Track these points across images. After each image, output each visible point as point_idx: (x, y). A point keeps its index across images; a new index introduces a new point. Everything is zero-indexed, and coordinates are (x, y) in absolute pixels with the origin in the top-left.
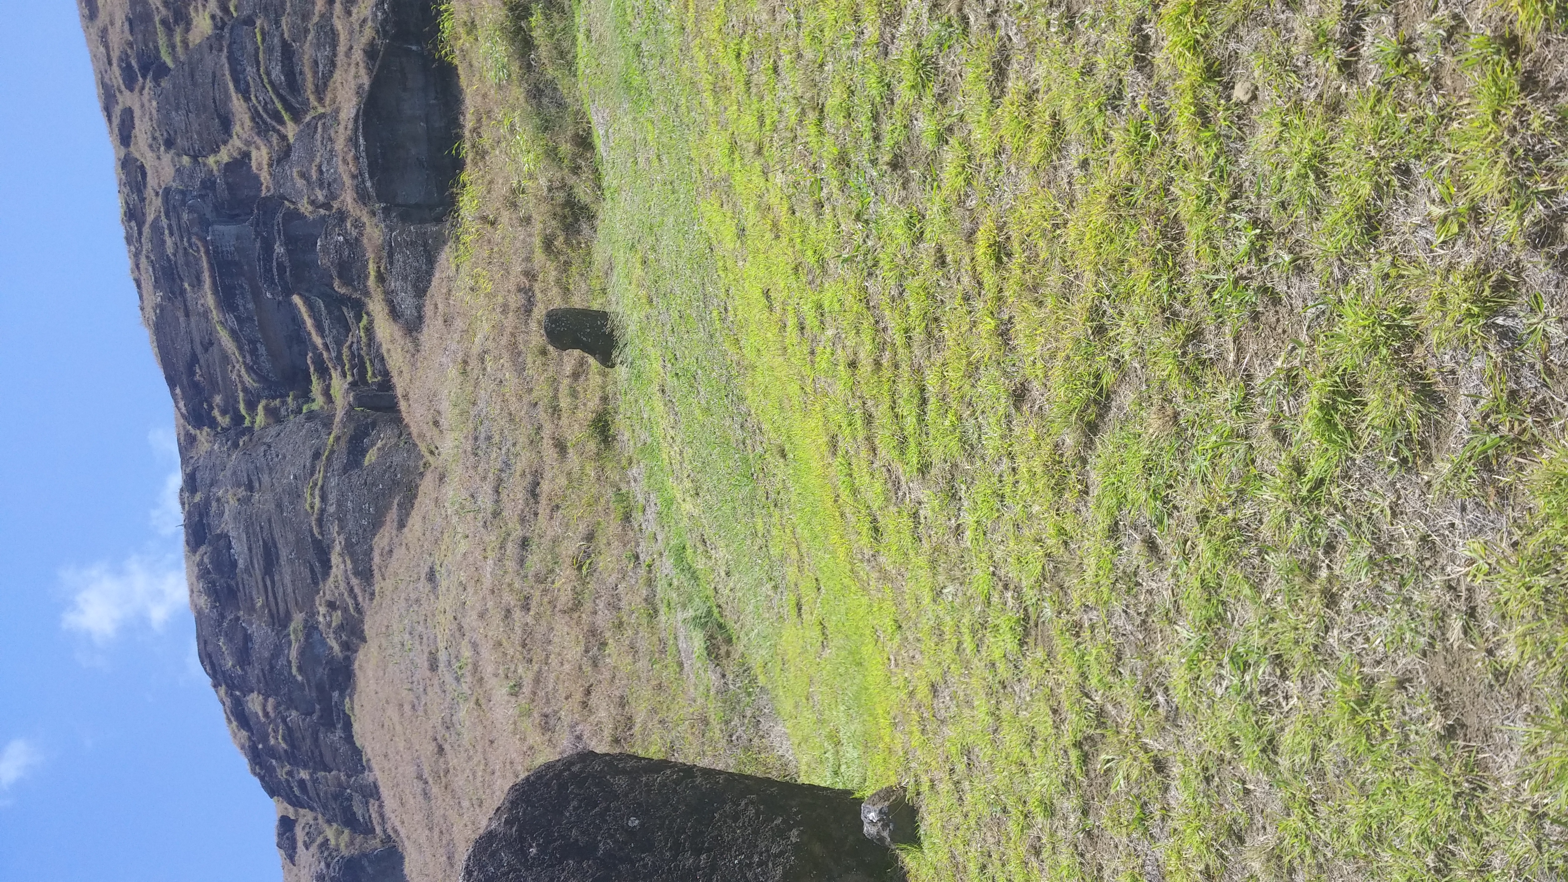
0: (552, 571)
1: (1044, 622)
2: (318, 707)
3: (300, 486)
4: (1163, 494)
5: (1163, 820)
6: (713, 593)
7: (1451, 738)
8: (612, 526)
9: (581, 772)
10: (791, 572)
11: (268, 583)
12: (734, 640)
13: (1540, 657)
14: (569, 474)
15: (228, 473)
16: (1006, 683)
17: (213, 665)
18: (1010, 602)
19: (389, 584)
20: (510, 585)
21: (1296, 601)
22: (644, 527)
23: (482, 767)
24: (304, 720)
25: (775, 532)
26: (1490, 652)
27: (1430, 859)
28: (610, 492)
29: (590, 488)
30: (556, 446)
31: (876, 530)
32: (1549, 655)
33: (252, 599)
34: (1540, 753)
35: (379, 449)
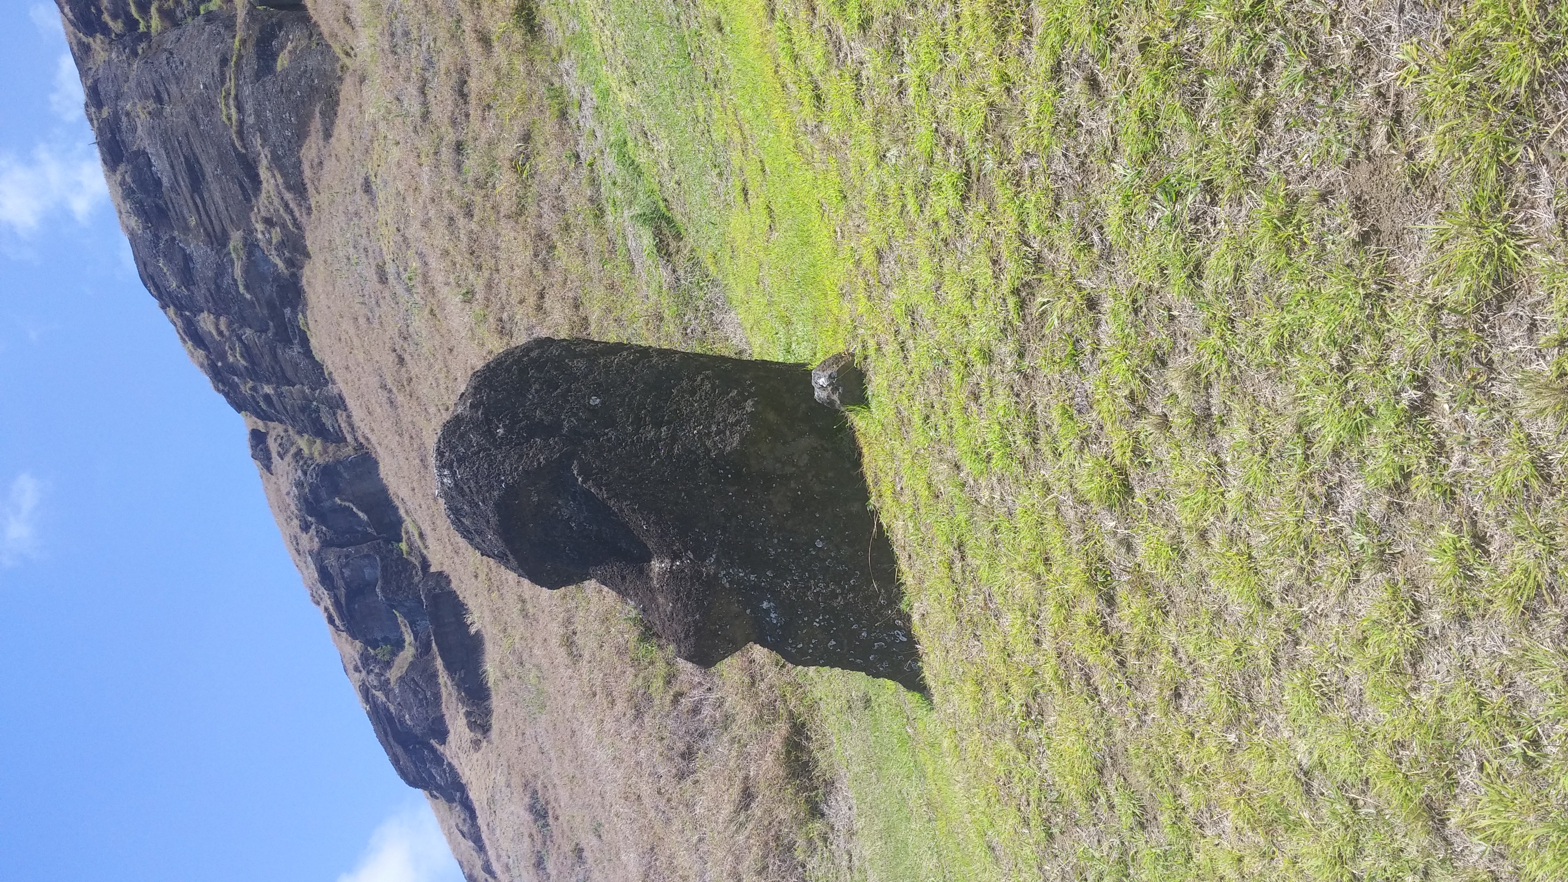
0: (491, 175)
1: (985, 175)
2: (271, 324)
3: (211, 96)
4: (1107, 25)
5: (1093, 353)
6: (657, 188)
7: (1365, 244)
8: (548, 126)
9: (540, 357)
10: (736, 157)
11: (198, 201)
12: (683, 233)
13: (1457, 155)
14: (497, 70)
15: (133, 84)
16: (949, 240)
17: (157, 287)
18: (953, 158)
19: (324, 198)
20: (449, 192)
21: (1230, 124)
22: (581, 124)
23: (443, 375)
24: (260, 337)
25: (716, 115)
26: (1410, 156)
27: (1335, 359)
28: (543, 89)
29: (520, 86)
30: (479, 40)
31: (818, 97)
32: (1465, 152)
33: (185, 219)
34: (1446, 247)
35: (290, 52)
